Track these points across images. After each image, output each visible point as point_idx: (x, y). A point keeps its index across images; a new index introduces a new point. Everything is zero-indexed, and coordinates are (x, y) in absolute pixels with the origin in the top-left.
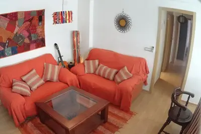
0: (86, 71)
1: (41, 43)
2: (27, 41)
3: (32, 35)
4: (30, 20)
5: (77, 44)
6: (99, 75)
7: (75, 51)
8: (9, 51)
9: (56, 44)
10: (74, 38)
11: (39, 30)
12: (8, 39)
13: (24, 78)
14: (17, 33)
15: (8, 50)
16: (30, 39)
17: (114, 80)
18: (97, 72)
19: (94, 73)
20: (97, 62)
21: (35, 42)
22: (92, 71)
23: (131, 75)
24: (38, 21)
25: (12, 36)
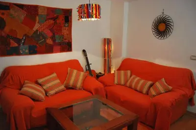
0: (116, 82)
1: (67, 47)
2: (49, 41)
3: (57, 36)
4: (54, 19)
5: (108, 52)
6: (130, 87)
7: (105, 60)
8: (26, 49)
9: (84, 51)
10: (105, 45)
11: (65, 32)
12: (25, 35)
13: (40, 81)
14: (37, 31)
15: (24, 48)
16: (54, 40)
17: (147, 93)
18: (128, 84)
19: (125, 85)
20: (129, 72)
21: (60, 44)
22: (123, 82)
23: (170, 88)
24: (64, 22)
25: (31, 33)
